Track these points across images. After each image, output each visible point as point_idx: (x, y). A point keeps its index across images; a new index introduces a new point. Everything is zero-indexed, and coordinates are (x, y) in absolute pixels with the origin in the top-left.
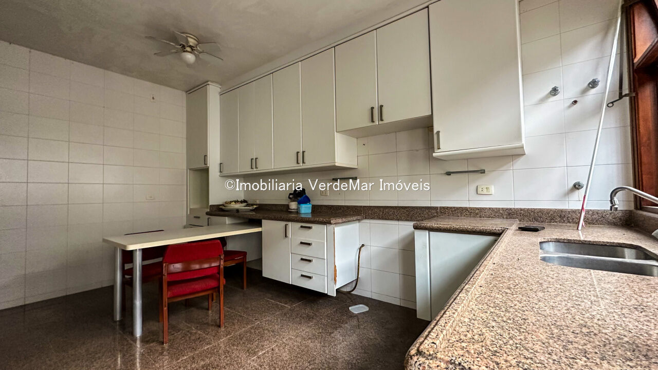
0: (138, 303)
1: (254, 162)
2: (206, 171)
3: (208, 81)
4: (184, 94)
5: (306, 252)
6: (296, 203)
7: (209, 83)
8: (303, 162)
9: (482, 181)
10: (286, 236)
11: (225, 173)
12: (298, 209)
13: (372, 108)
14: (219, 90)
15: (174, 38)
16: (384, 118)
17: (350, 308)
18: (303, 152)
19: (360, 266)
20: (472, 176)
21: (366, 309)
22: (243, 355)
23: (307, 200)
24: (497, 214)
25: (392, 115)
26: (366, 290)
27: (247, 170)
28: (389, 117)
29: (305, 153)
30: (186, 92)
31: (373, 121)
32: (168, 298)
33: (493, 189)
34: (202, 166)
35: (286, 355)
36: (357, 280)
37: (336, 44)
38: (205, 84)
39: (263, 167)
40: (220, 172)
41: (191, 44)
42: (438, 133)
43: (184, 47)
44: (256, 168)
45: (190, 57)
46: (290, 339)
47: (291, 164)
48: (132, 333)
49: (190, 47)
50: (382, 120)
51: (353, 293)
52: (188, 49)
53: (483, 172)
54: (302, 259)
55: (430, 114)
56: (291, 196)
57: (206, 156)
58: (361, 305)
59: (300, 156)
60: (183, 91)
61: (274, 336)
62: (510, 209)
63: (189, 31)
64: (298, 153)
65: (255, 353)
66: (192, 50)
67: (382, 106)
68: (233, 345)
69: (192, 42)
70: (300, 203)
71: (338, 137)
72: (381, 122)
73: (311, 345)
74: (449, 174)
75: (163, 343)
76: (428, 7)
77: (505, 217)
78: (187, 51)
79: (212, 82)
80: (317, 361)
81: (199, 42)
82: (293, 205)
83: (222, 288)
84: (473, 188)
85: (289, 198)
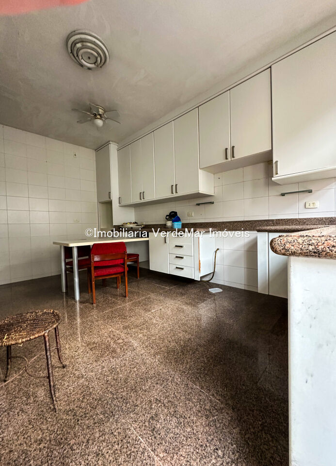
0: (76, 280)
1: (142, 195)
2: (109, 203)
3: (109, 141)
4: (94, 151)
5: (179, 252)
6: (171, 222)
7: (110, 142)
8: (176, 192)
9: (309, 199)
10: (165, 242)
11: (123, 203)
12: (173, 225)
13: (226, 149)
14: (117, 147)
15: (90, 110)
16: (235, 156)
17: (209, 290)
18: (176, 185)
19: (216, 263)
20: (301, 195)
21: (221, 290)
22: (142, 312)
23: (178, 220)
24: (321, 222)
25: (241, 153)
26: (220, 280)
27: (137, 200)
28: (238, 155)
29: (177, 186)
30: (96, 150)
31: (227, 159)
32: (95, 277)
33: (317, 204)
34: (107, 199)
35: (169, 312)
36: (214, 273)
37: (199, 105)
38: (107, 144)
39: (148, 198)
40: (119, 203)
41: (100, 113)
42: (277, 162)
43: (95, 115)
44: (143, 199)
45: (99, 122)
46: (172, 305)
47: (168, 195)
48: (74, 298)
49: (100, 115)
50: (233, 157)
51: (210, 281)
52: (99, 117)
53: (310, 191)
54: (177, 257)
55: (271, 149)
56: (167, 217)
57: (110, 193)
58: (217, 288)
59: (174, 188)
60: (93, 149)
61: (161, 303)
62: (332, 218)
63: (99, 105)
64: (172, 186)
65: (149, 311)
66: (101, 117)
67: (233, 147)
68: (135, 306)
69: (101, 111)
70: (173, 221)
71: (201, 172)
72: (233, 159)
73: (185, 308)
74: (283, 195)
75: (93, 304)
76: (270, 67)
77: (327, 223)
78: (98, 118)
79: (112, 141)
80: (190, 316)
81: (105, 111)
82: (169, 224)
83: (126, 273)
84: (302, 204)
85: (166, 218)
